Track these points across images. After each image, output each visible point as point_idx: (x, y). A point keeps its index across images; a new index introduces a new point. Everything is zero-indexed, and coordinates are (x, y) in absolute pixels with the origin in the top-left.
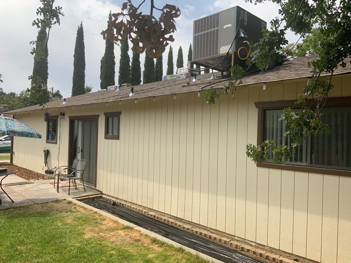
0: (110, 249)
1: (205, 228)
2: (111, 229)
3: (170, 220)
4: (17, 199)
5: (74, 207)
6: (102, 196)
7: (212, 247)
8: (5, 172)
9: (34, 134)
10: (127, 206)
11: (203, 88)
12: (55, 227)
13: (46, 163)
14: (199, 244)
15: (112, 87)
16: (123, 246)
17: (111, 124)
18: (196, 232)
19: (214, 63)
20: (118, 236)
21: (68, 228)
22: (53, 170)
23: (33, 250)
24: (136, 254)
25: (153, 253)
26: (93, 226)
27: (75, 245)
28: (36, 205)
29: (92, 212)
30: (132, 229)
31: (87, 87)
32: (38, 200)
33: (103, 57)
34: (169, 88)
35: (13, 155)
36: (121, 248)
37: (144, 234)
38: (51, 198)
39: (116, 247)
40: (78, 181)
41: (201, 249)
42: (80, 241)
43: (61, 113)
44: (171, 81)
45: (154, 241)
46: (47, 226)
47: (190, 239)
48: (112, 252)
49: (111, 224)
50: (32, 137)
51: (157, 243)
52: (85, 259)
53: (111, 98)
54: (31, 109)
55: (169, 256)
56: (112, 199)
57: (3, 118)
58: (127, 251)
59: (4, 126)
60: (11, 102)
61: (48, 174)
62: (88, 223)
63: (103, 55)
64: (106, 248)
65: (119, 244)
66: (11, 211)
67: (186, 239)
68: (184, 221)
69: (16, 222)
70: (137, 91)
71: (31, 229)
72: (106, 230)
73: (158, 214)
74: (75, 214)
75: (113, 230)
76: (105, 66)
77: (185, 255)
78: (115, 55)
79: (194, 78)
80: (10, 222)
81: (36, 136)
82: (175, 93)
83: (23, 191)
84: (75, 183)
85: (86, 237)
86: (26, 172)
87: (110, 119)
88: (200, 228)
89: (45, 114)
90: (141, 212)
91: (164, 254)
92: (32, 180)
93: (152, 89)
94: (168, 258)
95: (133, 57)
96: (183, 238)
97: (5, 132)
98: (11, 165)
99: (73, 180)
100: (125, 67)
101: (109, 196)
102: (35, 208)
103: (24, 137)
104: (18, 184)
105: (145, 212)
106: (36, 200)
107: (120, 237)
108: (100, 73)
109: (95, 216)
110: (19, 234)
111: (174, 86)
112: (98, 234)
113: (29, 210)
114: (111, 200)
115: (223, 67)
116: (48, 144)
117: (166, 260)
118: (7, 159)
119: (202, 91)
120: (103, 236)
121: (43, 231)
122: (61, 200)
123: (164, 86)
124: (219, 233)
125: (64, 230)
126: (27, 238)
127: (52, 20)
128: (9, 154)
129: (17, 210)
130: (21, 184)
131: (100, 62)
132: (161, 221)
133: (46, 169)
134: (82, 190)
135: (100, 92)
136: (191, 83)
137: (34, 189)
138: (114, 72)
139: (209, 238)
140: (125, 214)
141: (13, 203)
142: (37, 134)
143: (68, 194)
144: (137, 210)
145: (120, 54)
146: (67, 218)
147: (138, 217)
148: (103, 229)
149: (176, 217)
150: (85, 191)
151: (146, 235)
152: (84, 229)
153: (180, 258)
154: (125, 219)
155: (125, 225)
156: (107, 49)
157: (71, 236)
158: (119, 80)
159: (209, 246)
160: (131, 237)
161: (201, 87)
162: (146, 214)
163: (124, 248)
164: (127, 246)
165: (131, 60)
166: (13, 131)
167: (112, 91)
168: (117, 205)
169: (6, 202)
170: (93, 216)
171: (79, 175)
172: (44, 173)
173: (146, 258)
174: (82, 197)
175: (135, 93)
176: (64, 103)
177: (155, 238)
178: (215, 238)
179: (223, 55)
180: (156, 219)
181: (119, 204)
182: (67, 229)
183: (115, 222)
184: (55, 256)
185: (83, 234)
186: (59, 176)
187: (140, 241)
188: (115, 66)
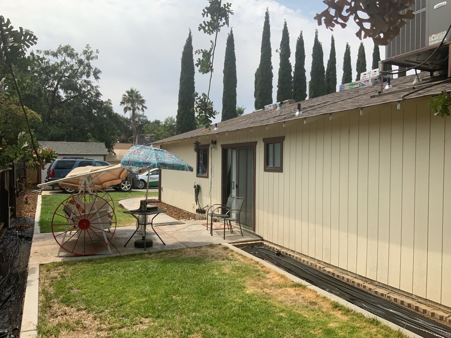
0: (278, 309)
1: (409, 295)
2: (277, 285)
3: (355, 281)
4: (169, 241)
5: (231, 254)
6: (262, 243)
7: (420, 322)
8: (155, 210)
9: (185, 166)
10: (295, 258)
11: (405, 96)
12: (211, 277)
13: (197, 200)
14: (400, 317)
15: (271, 106)
16: (294, 308)
17: (272, 153)
18: (396, 300)
19: (419, 61)
20: (287, 294)
21: (227, 279)
22: (204, 209)
23: (189, 301)
24: (312, 320)
25: (336, 322)
26: (256, 279)
27: (236, 300)
28: (189, 250)
29: (252, 262)
30: (304, 287)
31: (239, 108)
32: (190, 243)
33: (258, 70)
34: (350, 100)
35: (162, 191)
36: (292, 310)
37: (321, 296)
38: (204, 241)
39: (286, 309)
40: (233, 223)
41: (405, 324)
42: (241, 296)
43: (212, 141)
44: (351, 91)
45: (336, 306)
46: (202, 275)
47: (386, 309)
48: (281, 314)
49: (277, 279)
50: (183, 170)
51: (339, 310)
52: (249, 320)
53: (271, 119)
54: (180, 138)
55: (358, 328)
56: (276, 247)
57: (153, 148)
58: (300, 315)
59: (154, 158)
60: (156, 131)
61: (199, 213)
62: (249, 275)
63: (258, 67)
64: (274, 308)
65: (289, 305)
66: (162, 255)
67: (380, 308)
68: (376, 283)
69: (169, 267)
70: (304, 108)
71: (185, 277)
72: (272, 286)
73: (338, 271)
74: (232, 262)
75: (280, 287)
76: (261, 80)
77: (381, 330)
78: (272, 64)
79: (388, 84)
80: (163, 267)
81: (188, 168)
82: (362, 107)
83: (174, 232)
84: (231, 225)
85: (248, 292)
86: (176, 210)
87: (271, 146)
88: (401, 294)
89: (195, 143)
90: (314, 267)
91: (351, 325)
92: (182, 220)
93: (325, 104)
94: (357, 331)
95: (296, 65)
96: (377, 307)
97: (155, 165)
98: (159, 202)
99: (228, 221)
100: (285, 78)
101: (272, 243)
102: (188, 252)
103: (175, 170)
104: (168, 224)
105: (320, 267)
106: (188, 243)
107: (290, 296)
108: (254, 90)
109: (257, 267)
110: (173, 282)
111: (357, 98)
112: (262, 289)
113: (182, 255)
114: (274, 248)
115: (433, 64)
116: (198, 178)
117: (354, 333)
118: (155, 195)
119: (404, 101)
120: (268, 293)
121: (199, 280)
122: (216, 245)
123: (343, 99)
124: (430, 304)
125: (221, 281)
126: (182, 287)
127: (220, 21)
128: (157, 190)
129: (169, 254)
130: (171, 224)
131: (254, 75)
132: (343, 281)
133: (197, 207)
134: (239, 234)
135: (256, 113)
136: (384, 92)
137: (185, 231)
138: (272, 87)
139: (415, 310)
140: (294, 268)
141: (165, 246)
142: (188, 167)
143: (223, 238)
144: (309, 264)
145: (279, 63)
146: (224, 267)
147: (310, 273)
148: (267, 284)
149: (364, 277)
150: (242, 236)
151: (325, 297)
152: (245, 281)
153: (374, 333)
154: (294, 273)
155: (295, 281)
156: (263, 59)
157: (230, 289)
158: (277, 97)
159: (416, 321)
160: (303, 298)
161: (402, 96)
162: (322, 270)
163: (296, 311)
164: (300, 308)
165: (293, 69)
166: (164, 163)
167: (271, 110)
168: (282, 256)
169: (157, 244)
170: (254, 267)
171: (234, 216)
172: (194, 212)
173: (326, 327)
174: (239, 242)
175: (302, 111)
176: (215, 129)
177: (337, 303)
178: (425, 311)
179: (435, 47)
180: (336, 277)
181: (284, 254)
182: (225, 280)
183: (282, 276)
184: (214, 311)
185: (244, 287)
186: (212, 216)
187: (316, 304)
188: (273, 78)
